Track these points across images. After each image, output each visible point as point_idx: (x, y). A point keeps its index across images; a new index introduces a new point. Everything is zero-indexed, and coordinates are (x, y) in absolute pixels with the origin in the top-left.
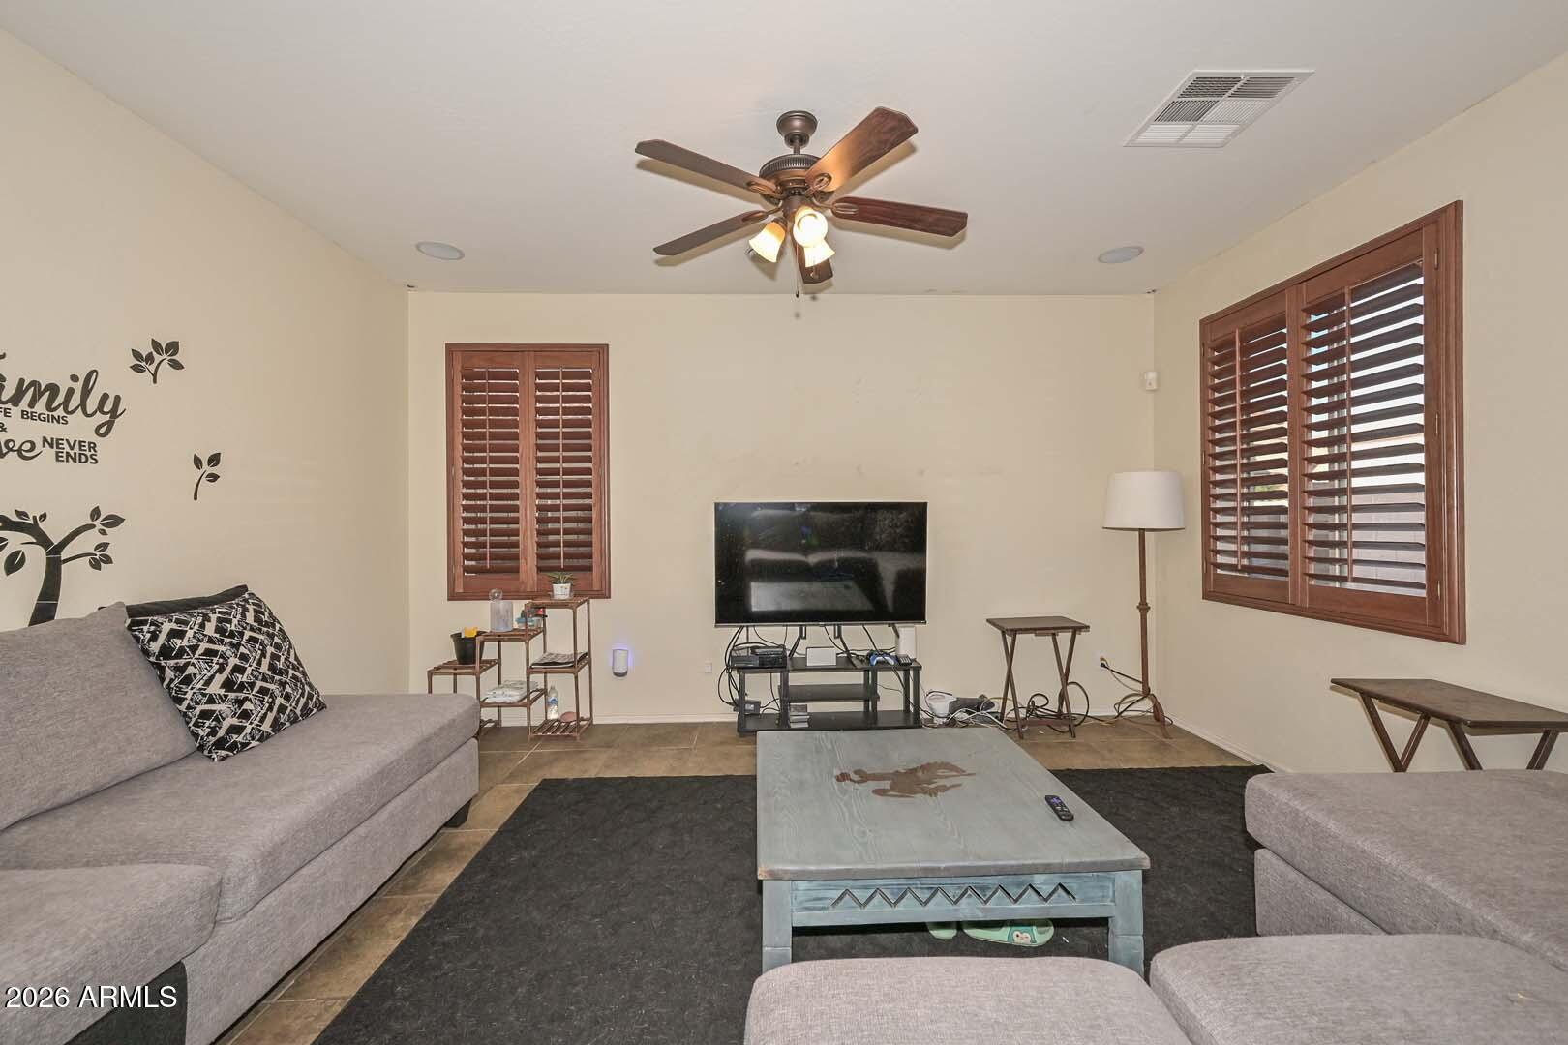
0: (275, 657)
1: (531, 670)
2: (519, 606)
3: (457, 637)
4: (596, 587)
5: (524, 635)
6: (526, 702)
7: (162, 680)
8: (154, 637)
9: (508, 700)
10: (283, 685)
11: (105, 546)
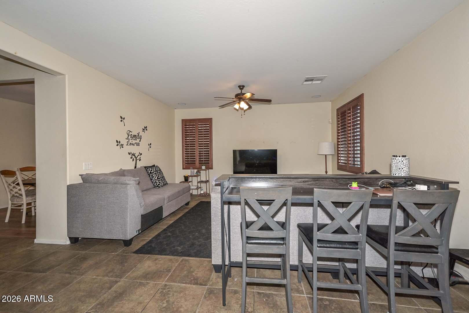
0: (158, 176)
1: (198, 183)
2: (196, 171)
3: (184, 176)
4: (210, 167)
5: (197, 176)
6: (197, 188)
7: (150, 177)
8: (149, 171)
9: (194, 188)
10: (159, 181)
11: (140, 158)
